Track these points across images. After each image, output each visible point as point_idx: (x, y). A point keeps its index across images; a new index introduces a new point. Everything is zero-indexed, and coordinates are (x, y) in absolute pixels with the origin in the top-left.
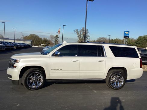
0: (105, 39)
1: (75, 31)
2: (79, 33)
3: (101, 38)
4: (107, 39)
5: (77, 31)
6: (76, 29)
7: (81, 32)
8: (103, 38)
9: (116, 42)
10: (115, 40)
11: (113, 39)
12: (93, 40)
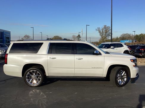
0: (129, 35)
1: (96, 30)
2: (101, 31)
3: (125, 35)
4: (131, 35)
5: (98, 29)
6: (98, 28)
7: (103, 29)
8: (127, 34)
9: (142, 38)
10: (140, 35)
11: (138, 35)
12: (116, 37)
